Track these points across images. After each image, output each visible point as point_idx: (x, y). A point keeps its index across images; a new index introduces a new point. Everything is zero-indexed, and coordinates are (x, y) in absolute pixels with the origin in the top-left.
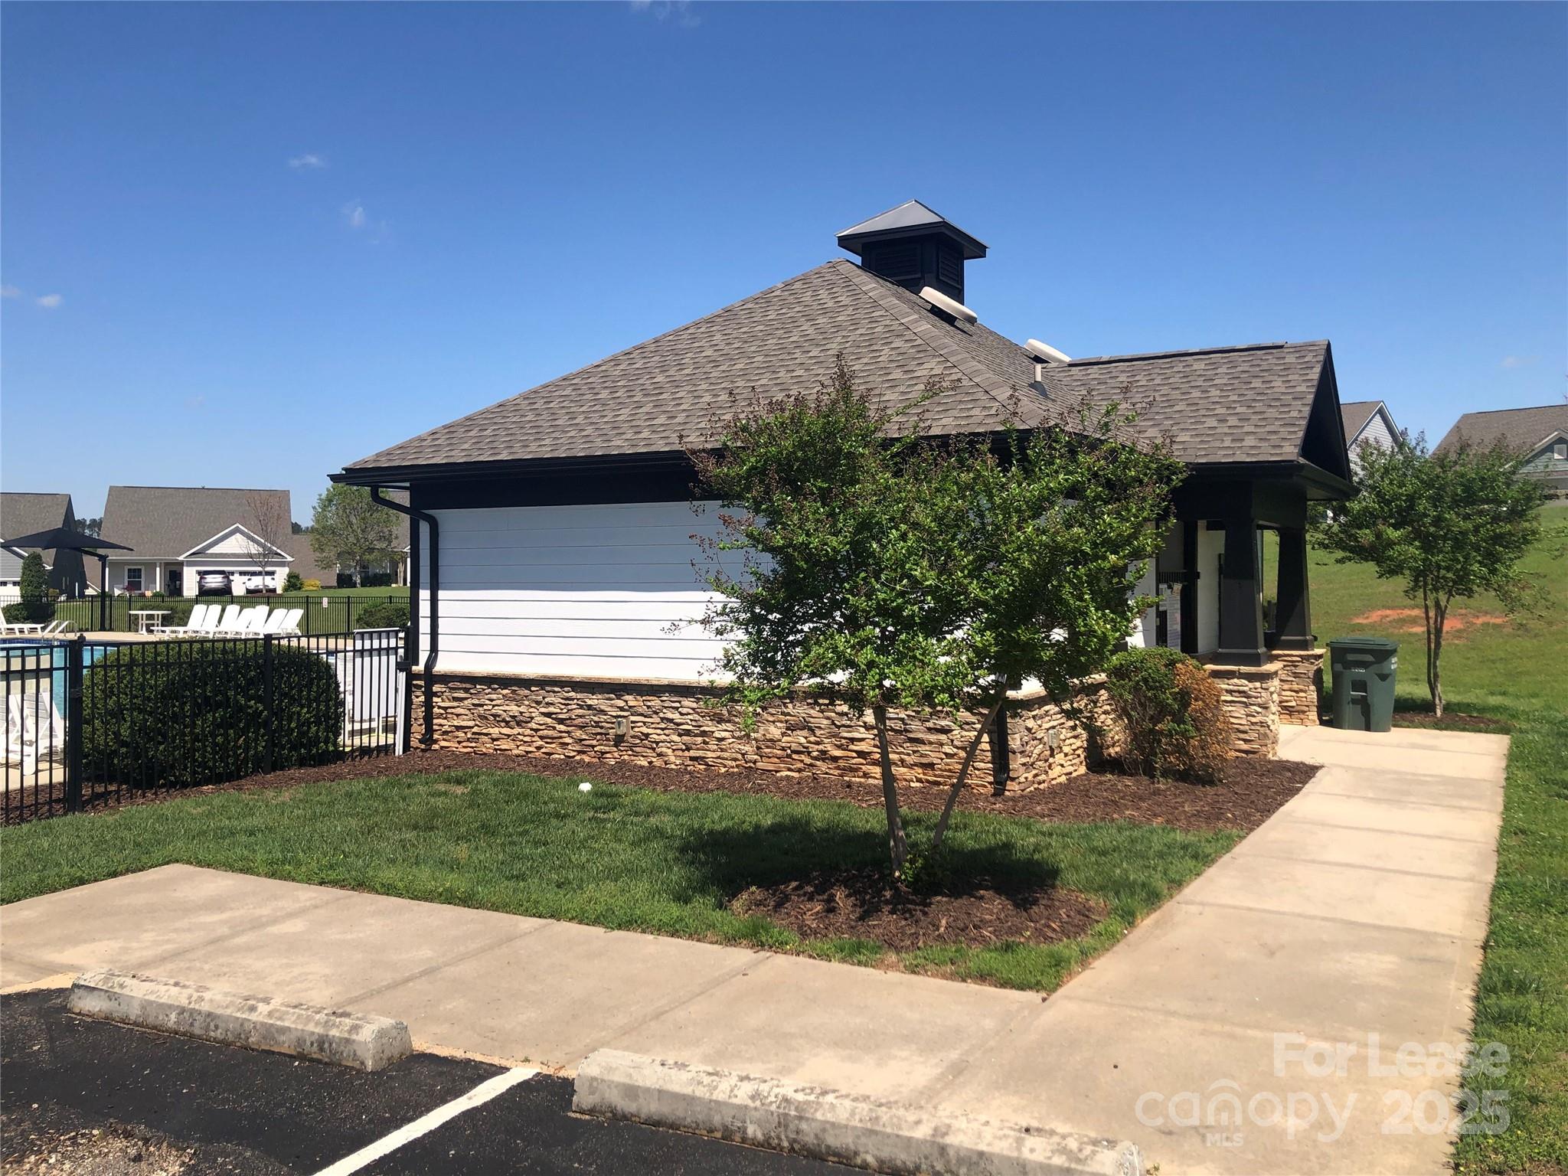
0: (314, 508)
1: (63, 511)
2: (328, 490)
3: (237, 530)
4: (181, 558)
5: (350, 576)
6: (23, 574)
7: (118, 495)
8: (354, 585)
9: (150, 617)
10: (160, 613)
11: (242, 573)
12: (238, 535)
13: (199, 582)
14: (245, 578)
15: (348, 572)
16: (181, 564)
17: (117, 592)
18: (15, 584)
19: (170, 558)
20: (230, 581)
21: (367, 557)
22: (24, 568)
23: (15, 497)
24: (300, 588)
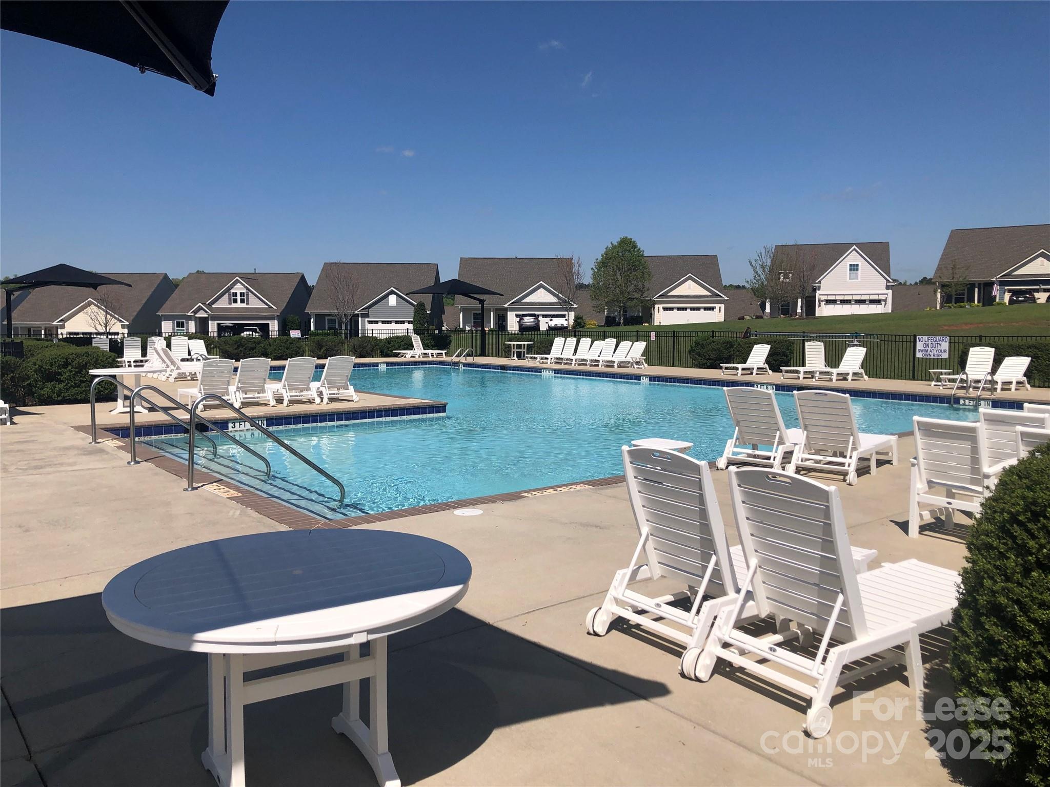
0: (592, 269)
1: (434, 275)
2: (602, 256)
3: (541, 286)
4: (506, 306)
5: (614, 318)
6: (415, 315)
7: (466, 263)
8: (618, 324)
9: (519, 346)
10: (526, 343)
11: (544, 316)
12: (542, 290)
13: (519, 322)
14: (548, 319)
15: (612, 315)
16: (506, 310)
17: (468, 328)
18: (409, 322)
19: (499, 306)
20: (539, 321)
21: (628, 304)
22: (415, 312)
23: (406, 266)
24: (583, 327)
